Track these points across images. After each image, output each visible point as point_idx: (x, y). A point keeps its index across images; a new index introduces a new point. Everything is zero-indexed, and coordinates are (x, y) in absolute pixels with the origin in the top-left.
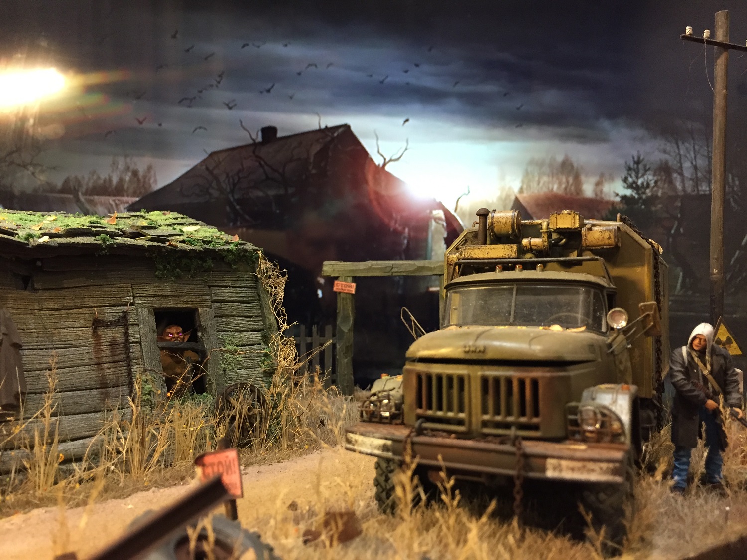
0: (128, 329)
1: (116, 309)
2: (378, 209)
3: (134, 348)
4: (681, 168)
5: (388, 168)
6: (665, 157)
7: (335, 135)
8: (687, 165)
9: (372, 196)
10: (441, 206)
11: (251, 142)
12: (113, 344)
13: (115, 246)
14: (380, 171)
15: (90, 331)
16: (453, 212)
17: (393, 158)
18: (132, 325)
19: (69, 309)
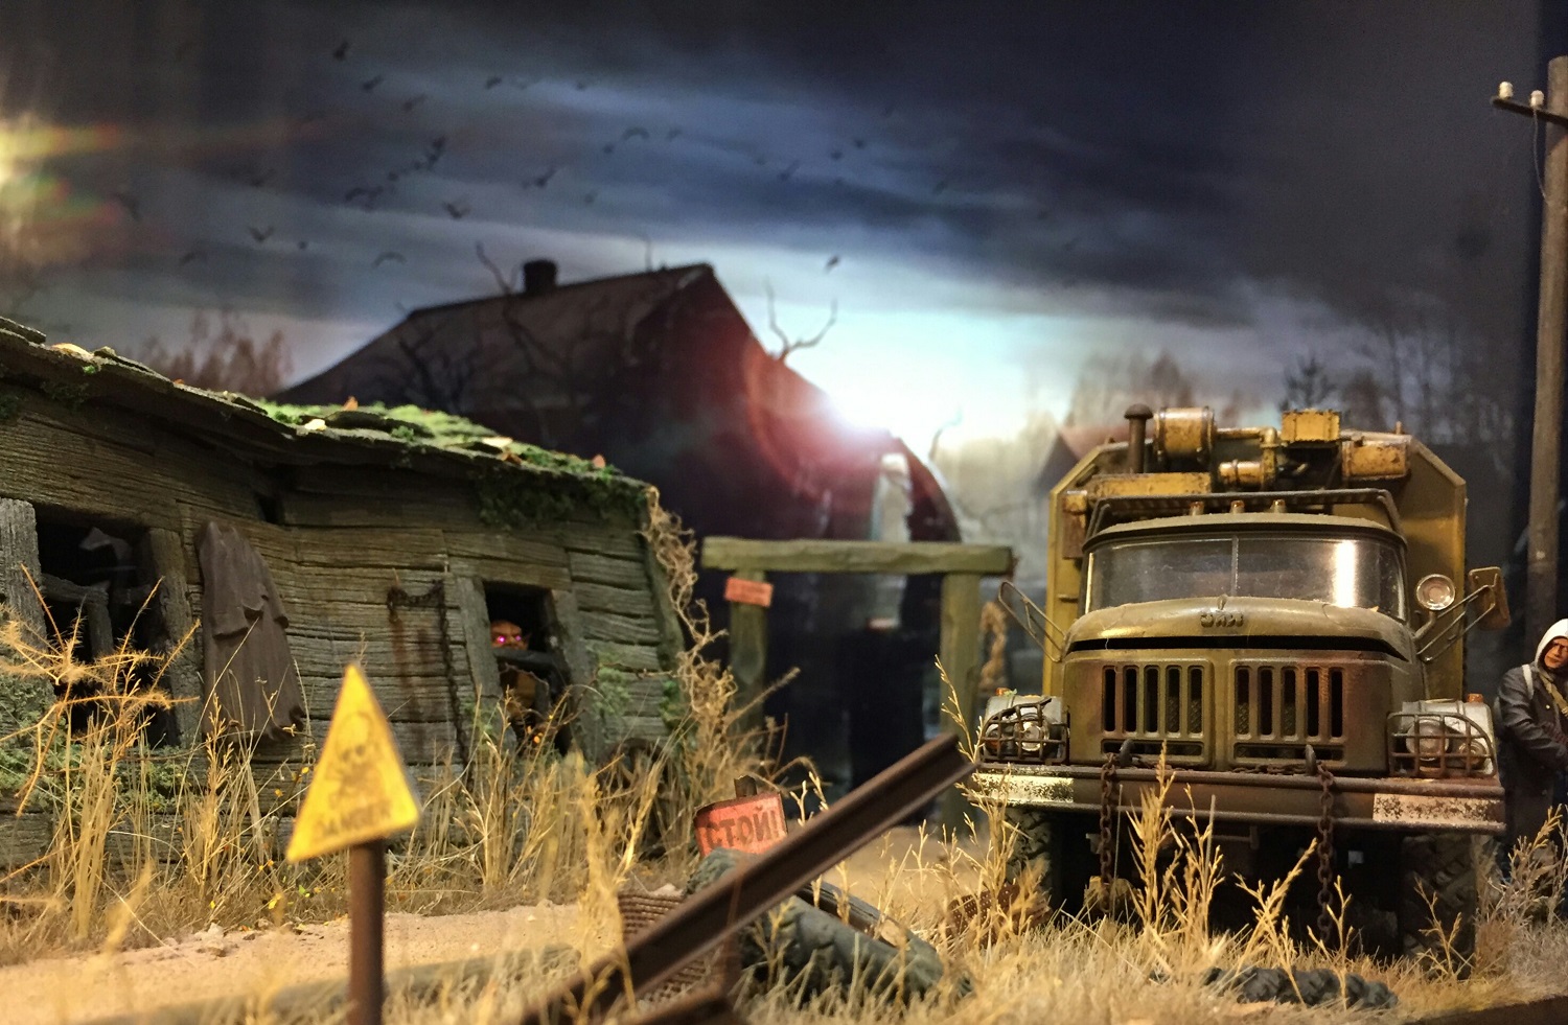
0: (444, 614)
1: (422, 576)
2: (767, 448)
3: (457, 653)
4: (1397, 387)
5: (791, 362)
6: (1365, 363)
7: (683, 284)
8: (1409, 381)
9: (757, 419)
10: (900, 447)
11: (497, 290)
12: (422, 641)
13: (424, 451)
14: (774, 366)
15: (383, 611)
16: (924, 460)
17: (807, 338)
18: (451, 608)
19: (345, 567)
